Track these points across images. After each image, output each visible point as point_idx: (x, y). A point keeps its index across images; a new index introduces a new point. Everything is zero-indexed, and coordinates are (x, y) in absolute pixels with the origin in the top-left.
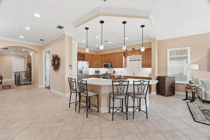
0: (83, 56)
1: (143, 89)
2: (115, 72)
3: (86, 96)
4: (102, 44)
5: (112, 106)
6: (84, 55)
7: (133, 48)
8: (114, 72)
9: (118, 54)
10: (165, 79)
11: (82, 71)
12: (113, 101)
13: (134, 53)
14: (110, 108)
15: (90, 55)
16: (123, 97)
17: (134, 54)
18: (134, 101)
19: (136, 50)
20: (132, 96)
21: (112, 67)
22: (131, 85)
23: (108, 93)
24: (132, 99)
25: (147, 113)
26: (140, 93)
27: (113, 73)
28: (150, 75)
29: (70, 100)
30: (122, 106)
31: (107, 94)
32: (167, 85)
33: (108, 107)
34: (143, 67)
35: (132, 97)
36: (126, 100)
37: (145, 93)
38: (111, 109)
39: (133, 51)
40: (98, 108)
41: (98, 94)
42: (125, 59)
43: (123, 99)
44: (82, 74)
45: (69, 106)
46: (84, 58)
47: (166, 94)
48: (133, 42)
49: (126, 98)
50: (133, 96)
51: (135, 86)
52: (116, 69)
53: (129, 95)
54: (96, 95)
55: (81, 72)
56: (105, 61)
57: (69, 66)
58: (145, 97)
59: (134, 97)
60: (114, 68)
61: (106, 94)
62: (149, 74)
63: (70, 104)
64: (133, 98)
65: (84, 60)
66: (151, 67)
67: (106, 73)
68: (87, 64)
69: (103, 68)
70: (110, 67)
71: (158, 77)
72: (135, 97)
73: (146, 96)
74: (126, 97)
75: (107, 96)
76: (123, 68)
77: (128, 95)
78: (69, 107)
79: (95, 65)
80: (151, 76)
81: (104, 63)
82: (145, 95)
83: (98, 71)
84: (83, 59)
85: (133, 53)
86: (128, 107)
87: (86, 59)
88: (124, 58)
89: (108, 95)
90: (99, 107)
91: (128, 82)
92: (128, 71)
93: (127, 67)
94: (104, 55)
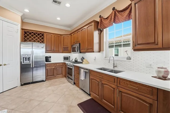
2: (84, 60)
7: (114, 9)
15: (53, 35)
21: (80, 50)
46: (43, 38)
55: (30, 59)
67: (75, 61)
76: (93, 52)
79: (63, 49)
83: (68, 58)
87: (45, 41)
92: (105, 59)
93: (103, 51)
94: (73, 34)
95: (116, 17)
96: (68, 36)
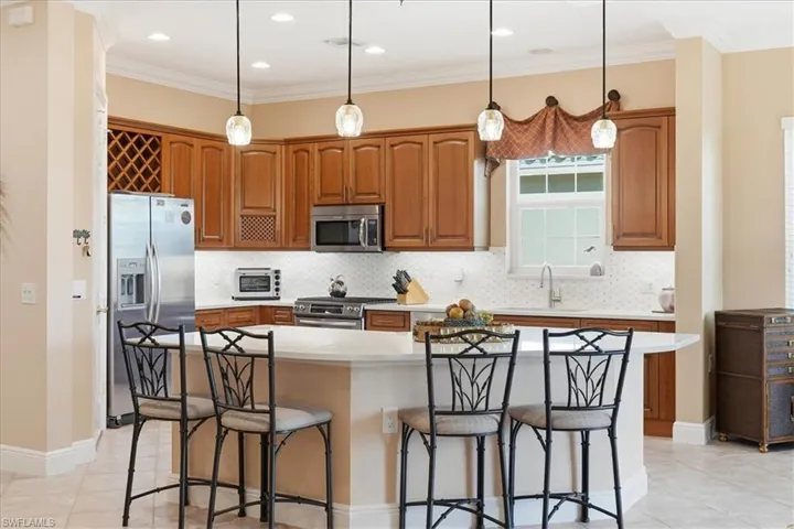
0: (147, 154)
1: (596, 377)
2: (409, 287)
3: (265, 428)
4: (350, 102)
5: (416, 491)
6: (155, 145)
7: (551, 101)
8: (400, 287)
9: (433, 138)
10: (760, 332)
11: (140, 277)
12: (431, 450)
13: (554, 139)
14: (403, 506)
15: (195, 141)
16: (488, 425)
17: (554, 146)
18: (547, 448)
19: (567, 116)
20: (534, 421)
21: (382, 240)
22: (529, 356)
23: (390, 415)
24: (539, 437)
25: (619, 518)
26: (582, 403)
27: (394, 294)
28: (667, 305)
29: (131, 470)
30: (475, 496)
31: (386, 422)
32: (773, 371)
33: (390, 499)
34: (617, 248)
35: (535, 428)
36: (501, 443)
37: (609, 399)
38: (410, 511)
39: (550, 124)
40: (328, 508)
41: (328, 423)
42: (489, 178)
43: (481, 439)
44: (140, 300)
45: (126, 517)
46: (155, 165)
47: (766, 432)
48: (546, 51)
49: (500, 432)
50: (543, 422)
51: (551, 358)
52: (415, 263)
53: (520, 424)
54: (319, 426)
55: (138, 284)
56: (323, 195)
57: (77, 234)
58: (609, 423)
59: (549, 428)
60: (398, 249)
61: (378, 417)
62: (663, 298)
63: (129, 500)
64: (543, 433)
65: (155, 187)
66: (670, 247)
67: (337, 294)
68: (186, 218)
69: (308, 249)
70: (371, 243)
71: (718, 315)
72: (556, 423)
73: (613, 419)
74: (501, 425)
75: (386, 430)
76: (472, 249)
77: (512, 419)
78: (125, 524)
79: (237, 225)
80: (671, 310)
81: (315, 211)
82: (610, 411)
83: (267, 279)
84: (147, 174)
85: (548, 141)
86: (513, 499)
87: (166, 180)
88: (478, 170)
89: (391, 427)
90: (335, 505)
91: (516, 336)
92: (508, 278)
93: (503, 244)
94: (316, 146)
95: (559, 131)
96: (272, 148)
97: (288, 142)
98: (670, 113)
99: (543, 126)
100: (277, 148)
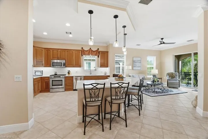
7: (90, 48)
17: (91, 55)
34: (100, 67)
52: (70, 69)
56: (53, 58)
60: (68, 67)
66: (107, 67)
69: (50, 67)
70: (64, 66)
79: (35, 62)
81: (51, 61)
85: (90, 53)
94: (52, 50)
96: (42, 49)
97: (45, 49)
98: (108, 52)
99: (89, 51)
100: (43, 49)
